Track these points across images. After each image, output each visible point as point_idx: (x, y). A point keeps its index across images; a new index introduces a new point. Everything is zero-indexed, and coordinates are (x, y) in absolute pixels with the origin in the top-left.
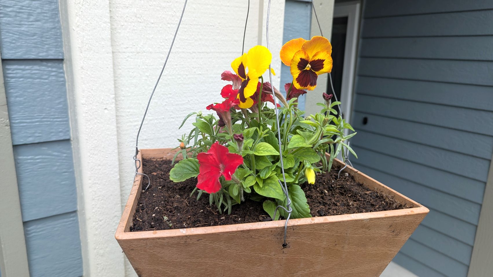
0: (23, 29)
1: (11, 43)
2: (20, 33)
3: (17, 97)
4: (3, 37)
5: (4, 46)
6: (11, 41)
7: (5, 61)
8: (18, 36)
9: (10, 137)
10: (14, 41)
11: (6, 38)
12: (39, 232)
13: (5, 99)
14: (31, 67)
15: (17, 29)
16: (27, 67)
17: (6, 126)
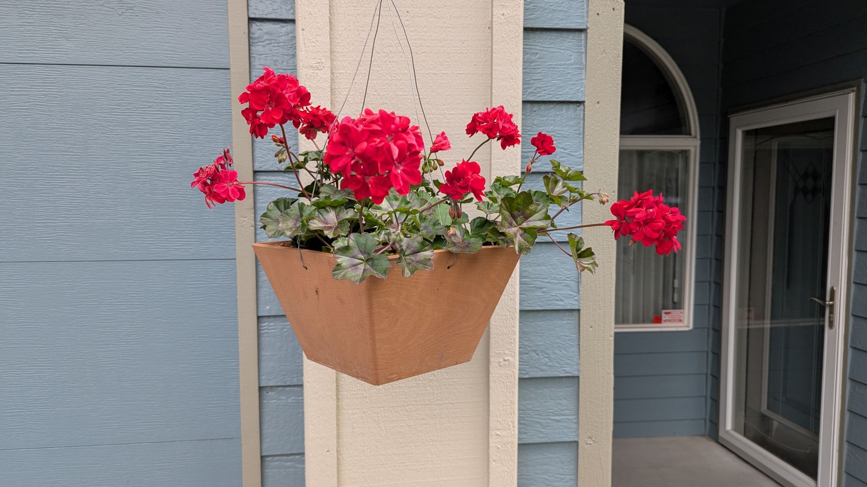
0: (272, 146)
1: (262, 158)
2: (269, 149)
3: (262, 203)
4: (256, 153)
5: (256, 160)
6: (261, 156)
7: (257, 173)
8: (267, 152)
9: (254, 236)
10: (264, 156)
11: (258, 154)
12: (270, 330)
13: (252, 204)
14: (276, 177)
15: (267, 146)
16: (273, 178)
17: (252, 226)
